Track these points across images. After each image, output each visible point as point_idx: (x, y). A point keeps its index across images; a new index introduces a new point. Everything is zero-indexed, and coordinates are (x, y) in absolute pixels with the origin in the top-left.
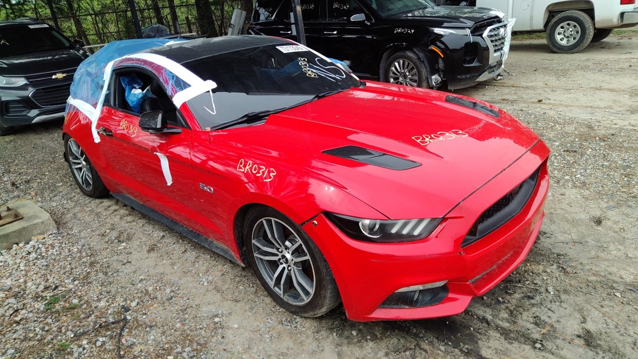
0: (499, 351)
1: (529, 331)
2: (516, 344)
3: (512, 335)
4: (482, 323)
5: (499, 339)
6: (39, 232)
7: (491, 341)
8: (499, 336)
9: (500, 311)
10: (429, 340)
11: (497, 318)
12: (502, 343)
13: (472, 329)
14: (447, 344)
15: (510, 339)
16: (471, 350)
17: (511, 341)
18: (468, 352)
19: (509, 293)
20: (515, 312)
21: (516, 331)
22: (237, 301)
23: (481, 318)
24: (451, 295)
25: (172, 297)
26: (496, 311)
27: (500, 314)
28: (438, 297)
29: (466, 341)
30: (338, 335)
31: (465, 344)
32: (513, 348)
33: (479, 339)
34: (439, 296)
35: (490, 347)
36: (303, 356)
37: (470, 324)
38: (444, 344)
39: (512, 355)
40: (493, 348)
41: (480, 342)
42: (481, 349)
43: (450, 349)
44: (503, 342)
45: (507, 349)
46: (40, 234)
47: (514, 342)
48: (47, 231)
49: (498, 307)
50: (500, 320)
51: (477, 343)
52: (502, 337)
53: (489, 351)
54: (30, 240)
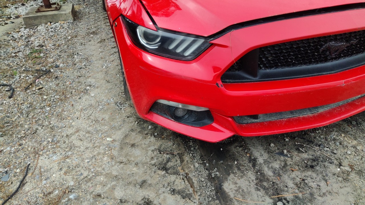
0: (240, 190)
1: (286, 188)
2: (261, 193)
3: (265, 184)
4: (250, 162)
5: (251, 181)
6: (63, 19)
7: (242, 180)
8: (254, 179)
9: (276, 160)
10: (194, 155)
11: (267, 165)
12: (250, 185)
13: (236, 163)
14: (204, 164)
15: (261, 186)
16: (218, 178)
17: (260, 188)
18: (213, 178)
19: (299, 150)
20: (288, 167)
21: (273, 183)
22: (108, 82)
23: (253, 158)
24: (214, 125)
25: (81, 68)
26: (272, 159)
27: (273, 163)
28: (202, 121)
29: (221, 169)
30: (139, 124)
31: (218, 170)
32: (255, 194)
33: (233, 173)
34: (204, 121)
35: (236, 183)
36: (106, 127)
37: (240, 159)
38: (202, 162)
39: (249, 199)
40: (238, 185)
41: (232, 175)
42: (227, 181)
43: (202, 168)
44: (252, 186)
45: (249, 193)
46: (63, 21)
47: (262, 190)
48: (68, 20)
49: (277, 156)
50: (268, 167)
51: (229, 175)
52: (254, 181)
53: (233, 186)
54: (58, 23)
